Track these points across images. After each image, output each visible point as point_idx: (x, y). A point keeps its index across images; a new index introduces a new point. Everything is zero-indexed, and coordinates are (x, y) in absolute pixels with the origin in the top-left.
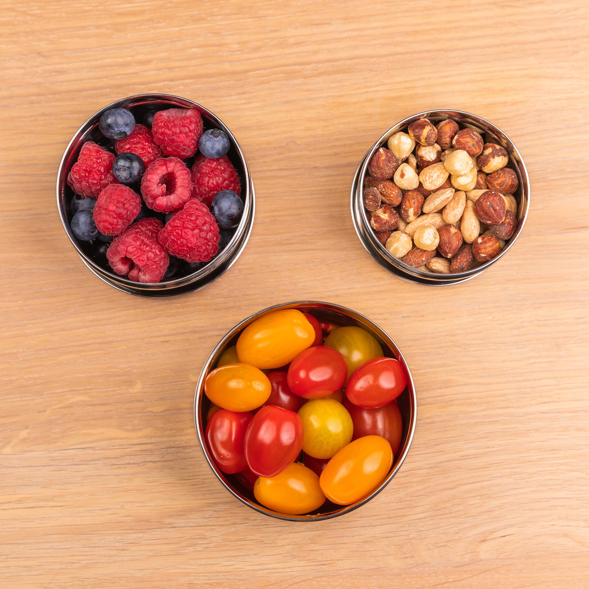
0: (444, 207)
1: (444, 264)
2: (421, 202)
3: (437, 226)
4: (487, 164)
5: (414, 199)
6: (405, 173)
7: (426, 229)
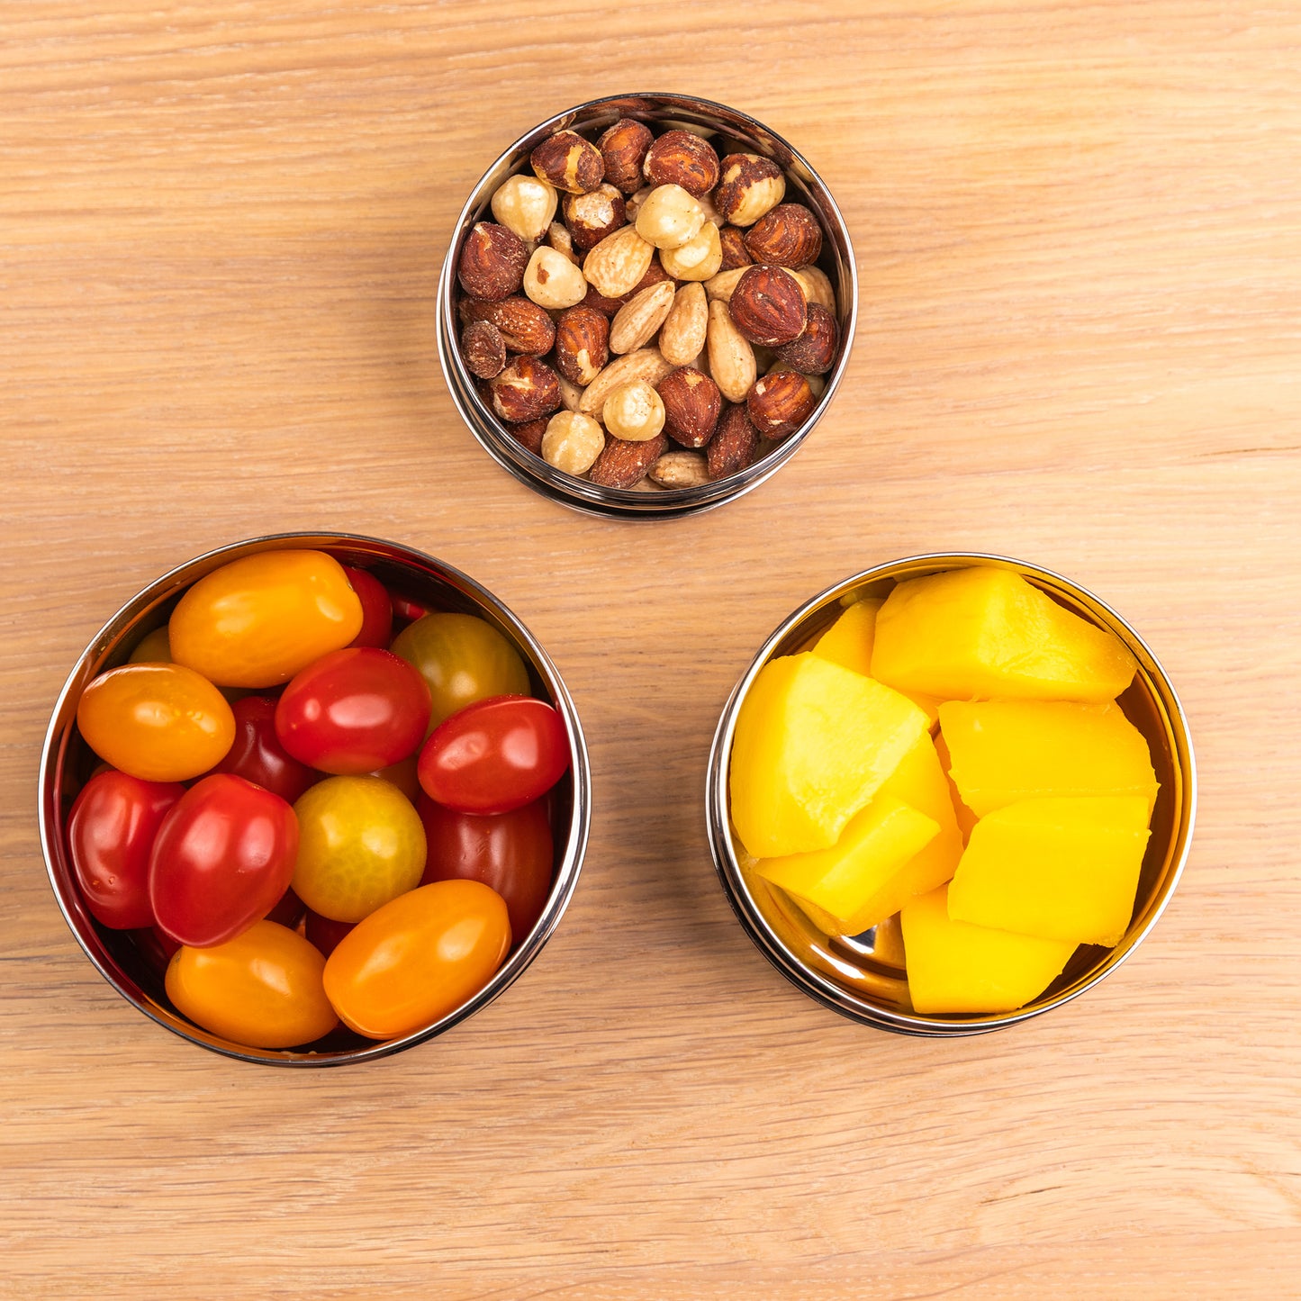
0: (661, 331)
1: (690, 465)
2: (602, 330)
3: (655, 378)
4: (738, 205)
5: (582, 326)
6: (547, 269)
7: (626, 392)
